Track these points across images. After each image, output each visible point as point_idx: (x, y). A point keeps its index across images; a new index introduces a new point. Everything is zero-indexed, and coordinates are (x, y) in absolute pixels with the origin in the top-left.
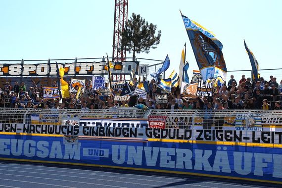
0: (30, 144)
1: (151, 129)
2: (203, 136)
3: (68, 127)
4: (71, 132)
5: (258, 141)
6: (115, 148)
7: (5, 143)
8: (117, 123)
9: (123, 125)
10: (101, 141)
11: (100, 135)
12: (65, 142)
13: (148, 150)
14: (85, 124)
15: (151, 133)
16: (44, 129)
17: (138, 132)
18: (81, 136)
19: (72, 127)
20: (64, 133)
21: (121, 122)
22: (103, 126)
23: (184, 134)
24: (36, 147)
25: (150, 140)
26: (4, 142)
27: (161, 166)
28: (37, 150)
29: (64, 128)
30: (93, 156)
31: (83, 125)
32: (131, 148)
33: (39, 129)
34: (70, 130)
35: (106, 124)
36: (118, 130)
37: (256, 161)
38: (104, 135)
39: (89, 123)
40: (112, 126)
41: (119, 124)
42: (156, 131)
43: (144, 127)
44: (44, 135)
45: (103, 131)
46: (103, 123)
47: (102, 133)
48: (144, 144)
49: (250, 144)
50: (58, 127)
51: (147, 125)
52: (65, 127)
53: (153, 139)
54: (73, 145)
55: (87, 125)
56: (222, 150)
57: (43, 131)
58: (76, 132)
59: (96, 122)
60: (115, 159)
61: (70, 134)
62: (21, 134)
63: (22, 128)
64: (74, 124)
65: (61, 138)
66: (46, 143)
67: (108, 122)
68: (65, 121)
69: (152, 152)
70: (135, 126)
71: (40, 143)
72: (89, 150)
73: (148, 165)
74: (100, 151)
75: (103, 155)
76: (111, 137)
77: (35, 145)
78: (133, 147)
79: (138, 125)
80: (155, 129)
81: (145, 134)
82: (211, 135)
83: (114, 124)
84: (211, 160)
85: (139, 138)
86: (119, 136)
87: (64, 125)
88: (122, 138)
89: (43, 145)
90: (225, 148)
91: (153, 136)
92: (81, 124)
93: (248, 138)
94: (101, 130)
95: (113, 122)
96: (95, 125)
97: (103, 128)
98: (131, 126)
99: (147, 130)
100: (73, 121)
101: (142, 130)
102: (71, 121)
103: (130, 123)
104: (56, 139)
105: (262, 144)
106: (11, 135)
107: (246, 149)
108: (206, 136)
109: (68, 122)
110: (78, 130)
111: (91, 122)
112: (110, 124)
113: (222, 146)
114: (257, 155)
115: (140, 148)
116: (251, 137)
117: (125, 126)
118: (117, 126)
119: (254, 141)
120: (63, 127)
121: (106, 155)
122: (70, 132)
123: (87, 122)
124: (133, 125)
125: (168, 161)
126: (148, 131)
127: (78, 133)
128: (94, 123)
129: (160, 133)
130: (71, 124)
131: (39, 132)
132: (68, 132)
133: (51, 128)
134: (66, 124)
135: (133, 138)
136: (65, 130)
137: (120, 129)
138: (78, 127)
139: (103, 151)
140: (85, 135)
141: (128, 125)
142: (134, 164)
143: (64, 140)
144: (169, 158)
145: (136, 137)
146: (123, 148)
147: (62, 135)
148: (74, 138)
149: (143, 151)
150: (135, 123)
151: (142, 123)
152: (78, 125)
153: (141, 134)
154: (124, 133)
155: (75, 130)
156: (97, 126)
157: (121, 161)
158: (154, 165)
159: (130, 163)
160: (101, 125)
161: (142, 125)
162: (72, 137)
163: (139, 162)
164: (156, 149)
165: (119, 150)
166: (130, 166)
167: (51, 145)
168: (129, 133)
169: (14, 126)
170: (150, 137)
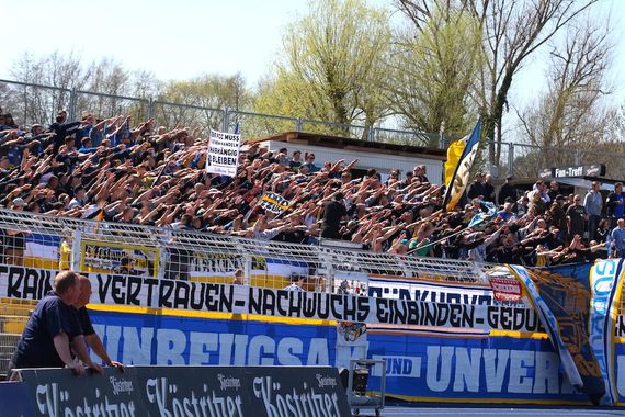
0: (262, 348)
1: (497, 310)
3: (346, 298)
4: (353, 312)
6: (432, 351)
7: (204, 346)
8: (438, 290)
9: (451, 296)
10: (407, 335)
11: (410, 322)
13: (489, 354)
14: (379, 291)
15: (496, 316)
16: (295, 304)
17: (476, 316)
18: (372, 323)
19: (354, 298)
20: (338, 316)
21: (447, 291)
22: (413, 298)
24: (275, 356)
25: (494, 332)
26: (203, 342)
27: (509, 390)
29: (336, 302)
30: (391, 374)
31: (375, 295)
32: (462, 352)
33: (284, 304)
34: (350, 307)
35: (418, 292)
36: (444, 310)
38: (415, 322)
39: (387, 291)
40: (428, 299)
41: (442, 295)
42: (506, 314)
43: (485, 303)
44: (294, 320)
45: (416, 312)
46: (412, 289)
47: (414, 317)
48: (483, 343)
50: (324, 298)
51: (488, 298)
52: (338, 298)
53: (500, 332)
54: (352, 348)
55: (384, 296)
57: (292, 309)
58: (363, 313)
59: (399, 286)
60: (433, 384)
62: (244, 317)
63: (247, 301)
64: (358, 290)
65: (329, 328)
66: (296, 344)
67: (422, 289)
68: (338, 283)
69: (496, 360)
70: (470, 300)
71: (286, 343)
72: (384, 361)
73: (489, 390)
74: (406, 361)
75: (409, 372)
76: (429, 327)
77: (273, 352)
78: (465, 350)
79: (475, 297)
80: (503, 310)
81: (486, 321)
83: (434, 294)
85: (478, 329)
86: (441, 323)
87: (336, 292)
88: (448, 328)
89: (290, 350)
91: (499, 324)
92: (371, 290)
94: (411, 311)
95: (430, 289)
96: (397, 296)
97: (414, 304)
98: (462, 301)
99: (490, 310)
100: (355, 283)
101: (481, 311)
102: (350, 282)
103: (462, 292)
106: (219, 321)
109: (344, 286)
110: (367, 309)
111: (391, 286)
112: (426, 293)
115: (476, 352)
117: (454, 301)
118: (438, 299)
120: (334, 297)
121: (416, 373)
122: (349, 312)
123: (383, 286)
124: (466, 297)
125: (522, 379)
126: (493, 313)
127: (365, 316)
128: (395, 291)
129: (511, 319)
130: (351, 291)
131: (283, 313)
132: (347, 312)
133: (310, 300)
134: (339, 290)
135: (467, 329)
136: (339, 309)
137: (446, 306)
138: (366, 300)
139: (411, 362)
140: (381, 320)
141: (457, 297)
142: (465, 389)
144: (524, 372)
145: (471, 326)
146: (448, 351)
147: (333, 322)
148: (356, 329)
149: (482, 359)
150: (470, 294)
151: (482, 293)
152: (366, 294)
153: (480, 321)
154: (453, 316)
155: (361, 308)
156: (401, 297)
157: (441, 386)
158: (499, 390)
159: (458, 387)
160: (409, 297)
161: (482, 299)
162: (352, 327)
163: (474, 386)
164: (503, 354)
165: (440, 357)
166: (458, 394)
167: (306, 348)
168: (461, 316)
169: (227, 292)
170: (495, 326)
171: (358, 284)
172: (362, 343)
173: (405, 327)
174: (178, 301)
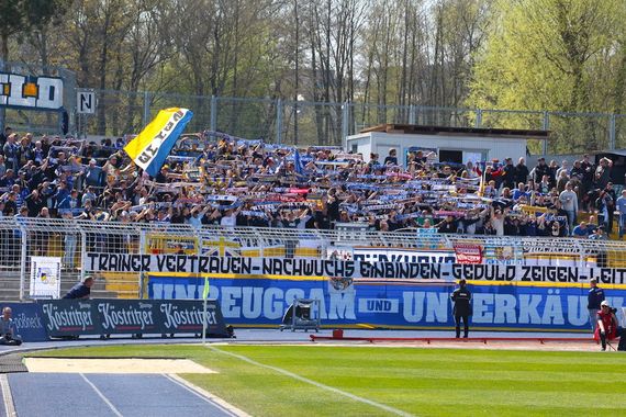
0: (274, 295)
1: (460, 266)
2: (530, 275)
3: (336, 262)
4: (341, 272)
6: (407, 296)
7: (232, 295)
8: (410, 255)
9: (420, 258)
10: (386, 285)
11: (388, 276)
12: (331, 288)
14: (362, 256)
15: (459, 271)
16: (297, 267)
17: (442, 271)
18: (357, 277)
19: (342, 262)
20: (330, 274)
21: (417, 255)
22: (390, 260)
23: (505, 273)
24: (283, 300)
26: (229, 292)
27: (474, 321)
28: (286, 306)
29: (329, 265)
30: (374, 311)
31: (359, 259)
32: (432, 296)
33: (289, 267)
34: (339, 268)
35: (393, 257)
36: (415, 268)
38: (392, 276)
39: (368, 256)
40: (402, 260)
41: (414, 258)
42: (468, 269)
43: (450, 262)
44: (297, 277)
45: (392, 269)
46: (389, 255)
47: (390, 273)
48: (450, 289)
50: (319, 264)
51: (453, 259)
52: (331, 263)
54: (343, 295)
55: (366, 260)
56: (554, 294)
57: (295, 271)
58: (349, 271)
59: (378, 253)
60: (407, 315)
61: (339, 275)
62: (260, 276)
63: (261, 267)
64: (345, 257)
65: (324, 282)
66: (301, 293)
67: (397, 254)
68: (330, 253)
70: (437, 261)
71: (291, 292)
72: (369, 302)
74: (386, 302)
75: (390, 309)
76: (403, 279)
77: (282, 298)
78: (434, 295)
79: (441, 258)
80: (465, 266)
81: (451, 274)
82: (541, 273)
83: (407, 257)
84: (541, 308)
85: (443, 279)
86: (415, 276)
87: (328, 259)
88: (419, 279)
89: (295, 296)
90: (558, 291)
91: (463, 275)
92: (356, 257)
93: (585, 278)
94: (388, 269)
95: (404, 254)
96: (377, 260)
97: (391, 264)
98: (431, 261)
99: (454, 266)
100: (344, 252)
101: (446, 267)
102: (339, 252)
103: (430, 255)
104: (315, 284)
105: (602, 285)
106: (241, 279)
107: (582, 292)
108: (534, 274)
109: (334, 255)
110: (353, 269)
111: (372, 253)
112: (400, 257)
113: (554, 288)
115: (444, 296)
116: (589, 276)
117: (423, 261)
118: (410, 261)
120: (327, 262)
121: (394, 309)
122: (339, 271)
123: (365, 253)
124: (434, 259)
125: (483, 314)
126: (456, 268)
127: (351, 274)
128: (375, 256)
129: (473, 272)
130: (340, 258)
131: (289, 273)
132: (337, 271)
133: (308, 265)
134: (332, 258)
135: (435, 280)
136: (331, 269)
137: (416, 265)
138: (352, 263)
139: (390, 303)
140: (364, 276)
141: (427, 258)
142: (436, 320)
143: (329, 285)
144: (485, 308)
145: (439, 277)
146: (420, 295)
147: (326, 277)
148: (346, 281)
150: (437, 256)
151: (447, 255)
152: (352, 259)
153: (446, 274)
154: (423, 272)
155: (347, 268)
156: (380, 260)
157: (417, 318)
159: (430, 318)
160: (386, 259)
161: (447, 259)
162: (342, 280)
163: (443, 317)
165: (414, 299)
166: (430, 324)
167: (307, 295)
168: (430, 271)
169: (246, 262)
172: (350, 291)
173: (384, 279)
174: (212, 269)
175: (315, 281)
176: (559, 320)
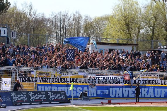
0: (73, 89)
1: (125, 80)
2: (144, 83)
4: (93, 82)
5: (163, 84)
6: (111, 89)
8: (112, 77)
9: (114, 78)
10: (105, 86)
11: (105, 83)
12: (89, 87)
13: (124, 89)
14: (98, 78)
15: (125, 82)
16: (80, 81)
17: (120, 82)
18: (97, 84)
19: (93, 79)
20: (89, 83)
21: (114, 77)
22: (106, 79)
23: (138, 82)
24: (76, 91)
25: (125, 85)
26: (61, 89)
27: (129, 96)
28: (77, 93)
29: (89, 80)
30: (102, 94)
31: (97, 78)
32: (118, 89)
33: (78, 81)
34: (92, 81)
35: (107, 78)
36: (113, 81)
37: (162, 91)
38: (107, 83)
39: (100, 77)
40: (109, 79)
41: (113, 78)
42: (128, 81)
43: (123, 79)
44: (80, 84)
45: (107, 81)
46: (106, 77)
47: (106, 82)
48: (123, 87)
49: (160, 85)
50: (86, 80)
51: (123, 78)
52: (89, 79)
53: (126, 85)
54: (93, 89)
55: (99, 79)
56: (151, 88)
57: (79, 82)
58: (95, 82)
59: (103, 77)
60: (111, 95)
61: (92, 83)
62: (69, 84)
63: (70, 81)
64: (93, 78)
65: (88, 85)
66: (81, 89)
67: (108, 77)
68: (89, 77)
69: (126, 90)
70: (119, 79)
71: (78, 88)
72: (100, 91)
73: (124, 96)
74: (105, 91)
76: (110, 84)
79: (120, 78)
82: (147, 82)
83: (111, 78)
84: (147, 92)
85: (121, 84)
86: (113, 83)
87: (89, 78)
88: (114, 84)
89: (79, 90)
90: (152, 87)
91: (126, 83)
92: (96, 78)
93: (160, 83)
94: (105, 81)
95: (110, 77)
96: (102, 78)
97: (106, 80)
98: (117, 79)
99: (124, 80)
101: (122, 81)
102: (92, 76)
103: (117, 77)
104: (85, 86)
105: (164, 85)
106: (64, 85)
107: (159, 87)
108: (146, 82)
109: (90, 77)
110: (96, 81)
111: (101, 77)
112: (109, 78)
113: (151, 86)
114: (162, 89)
115: (121, 89)
117: (115, 79)
118: (112, 79)
119: (161, 84)
120: (88, 79)
121: (107, 93)
122: (92, 82)
123: (99, 77)
124: (118, 78)
125: (132, 94)
126: (124, 81)
127: (95, 83)
128: (102, 77)
130: (92, 78)
131: (78, 83)
132: (91, 82)
133: (83, 80)
135: (119, 84)
136: (90, 81)
137: (113, 80)
138: (95, 79)
140: (99, 83)
141: (116, 78)
142: (119, 96)
143: (89, 86)
144: (133, 92)
145: (120, 84)
146: (114, 89)
147: (88, 84)
148: (94, 85)
149: (122, 90)
150: (119, 77)
152: (95, 78)
153: (122, 83)
154: (115, 82)
155: (94, 81)
156: (103, 79)
157: (114, 96)
158: (127, 96)
159: (117, 96)
160: (105, 78)
161: (122, 78)
162: (93, 85)
163: (121, 95)
164: (127, 89)
165: (113, 90)
167: (83, 89)
168: (117, 82)
169: (65, 79)
170: (125, 83)
171: (93, 77)
172: (95, 88)
173: (104, 84)
174: (55, 81)
175: (85, 85)
176: (153, 96)
